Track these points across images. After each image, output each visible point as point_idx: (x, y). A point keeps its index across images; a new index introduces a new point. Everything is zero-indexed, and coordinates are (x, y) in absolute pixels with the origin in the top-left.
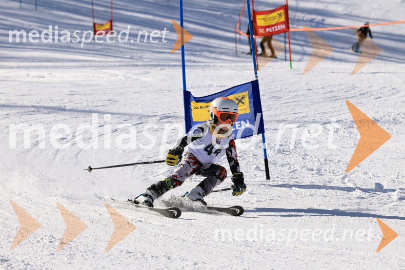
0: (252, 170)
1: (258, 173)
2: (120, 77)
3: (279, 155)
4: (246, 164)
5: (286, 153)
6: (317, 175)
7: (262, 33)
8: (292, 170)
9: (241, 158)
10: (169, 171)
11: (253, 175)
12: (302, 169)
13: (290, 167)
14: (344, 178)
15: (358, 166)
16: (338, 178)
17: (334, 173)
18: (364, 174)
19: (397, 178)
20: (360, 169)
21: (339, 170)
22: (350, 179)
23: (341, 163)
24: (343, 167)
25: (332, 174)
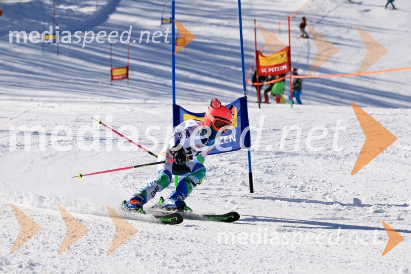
0: (238, 185)
1: (243, 187)
2: (126, 109)
3: (266, 174)
4: (233, 180)
5: (274, 173)
6: (300, 191)
7: (264, 73)
8: (277, 186)
9: (230, 176)
11: (238, 189)
12: (286, 186)
13: (275, 185)
14: (326, 195)
15: (341, 186)
16: (320, 194)
17: (316, 190)
18: (345, 192)
19: (376, 196)
20: (342, 188)
21: (322, 188)
22: (331, 195)
23: (325, 183)
24: (326, 186)
25: (314, 191)
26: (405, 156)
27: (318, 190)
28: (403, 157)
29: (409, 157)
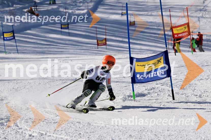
0: (166, 96)
1: (169, 97)
3: (181, 90)
4: (164, 94)
5: (185, 89)
6: (199, 98)
7: (177, 37)
8: (187, 96)
9: (162, 92)
10: (124, 98)
11: (166, 98)
12: (192, 95)
13: (186, 95)
16: (210, 98)
17: (208, 97)
21: (210, 95)
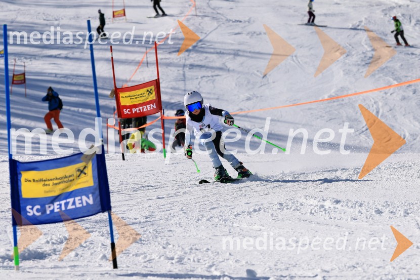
0: (97, 260)
1: (104, 263)
3: (134, 244)
4: (92, 254)
6: (177, 264)
7: (127, 114)
8: (147, 259)
9: (87, 248)
11: (97, 265)
12: (160, 258)
13: (146, 257)
14: (211, 266)
15: (230, 254)
16: (203, 266)
17: (199, 262)
18: (236, 261)
19: (275, 265)
20: (232, 257)
21: (205, 259)
22: (218, 267)
23: (210, 252)
24: (212, 256)
25: (197, 263)
26: (311, 213)
27: (200, 261)
28: (309, 214)
29: (315, 214)
